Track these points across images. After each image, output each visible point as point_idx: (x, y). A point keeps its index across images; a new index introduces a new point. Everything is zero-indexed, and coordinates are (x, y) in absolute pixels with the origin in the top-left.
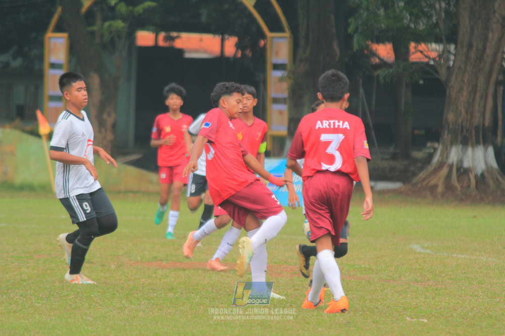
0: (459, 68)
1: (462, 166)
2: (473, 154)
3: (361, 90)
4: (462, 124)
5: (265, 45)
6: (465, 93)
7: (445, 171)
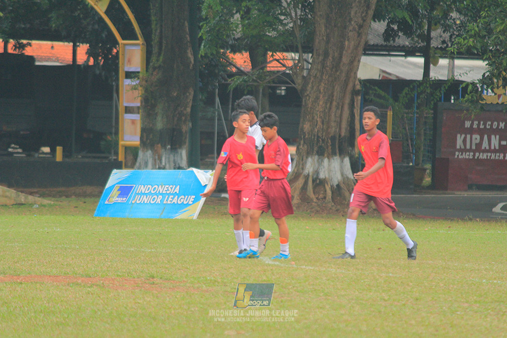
0: (315, 77)
1: (317, 178)
2: (329, 165)
3: (217, 100)
4: (318, 134)
5: (118, 52)
6: (321, 103)
7: (300, 182)
